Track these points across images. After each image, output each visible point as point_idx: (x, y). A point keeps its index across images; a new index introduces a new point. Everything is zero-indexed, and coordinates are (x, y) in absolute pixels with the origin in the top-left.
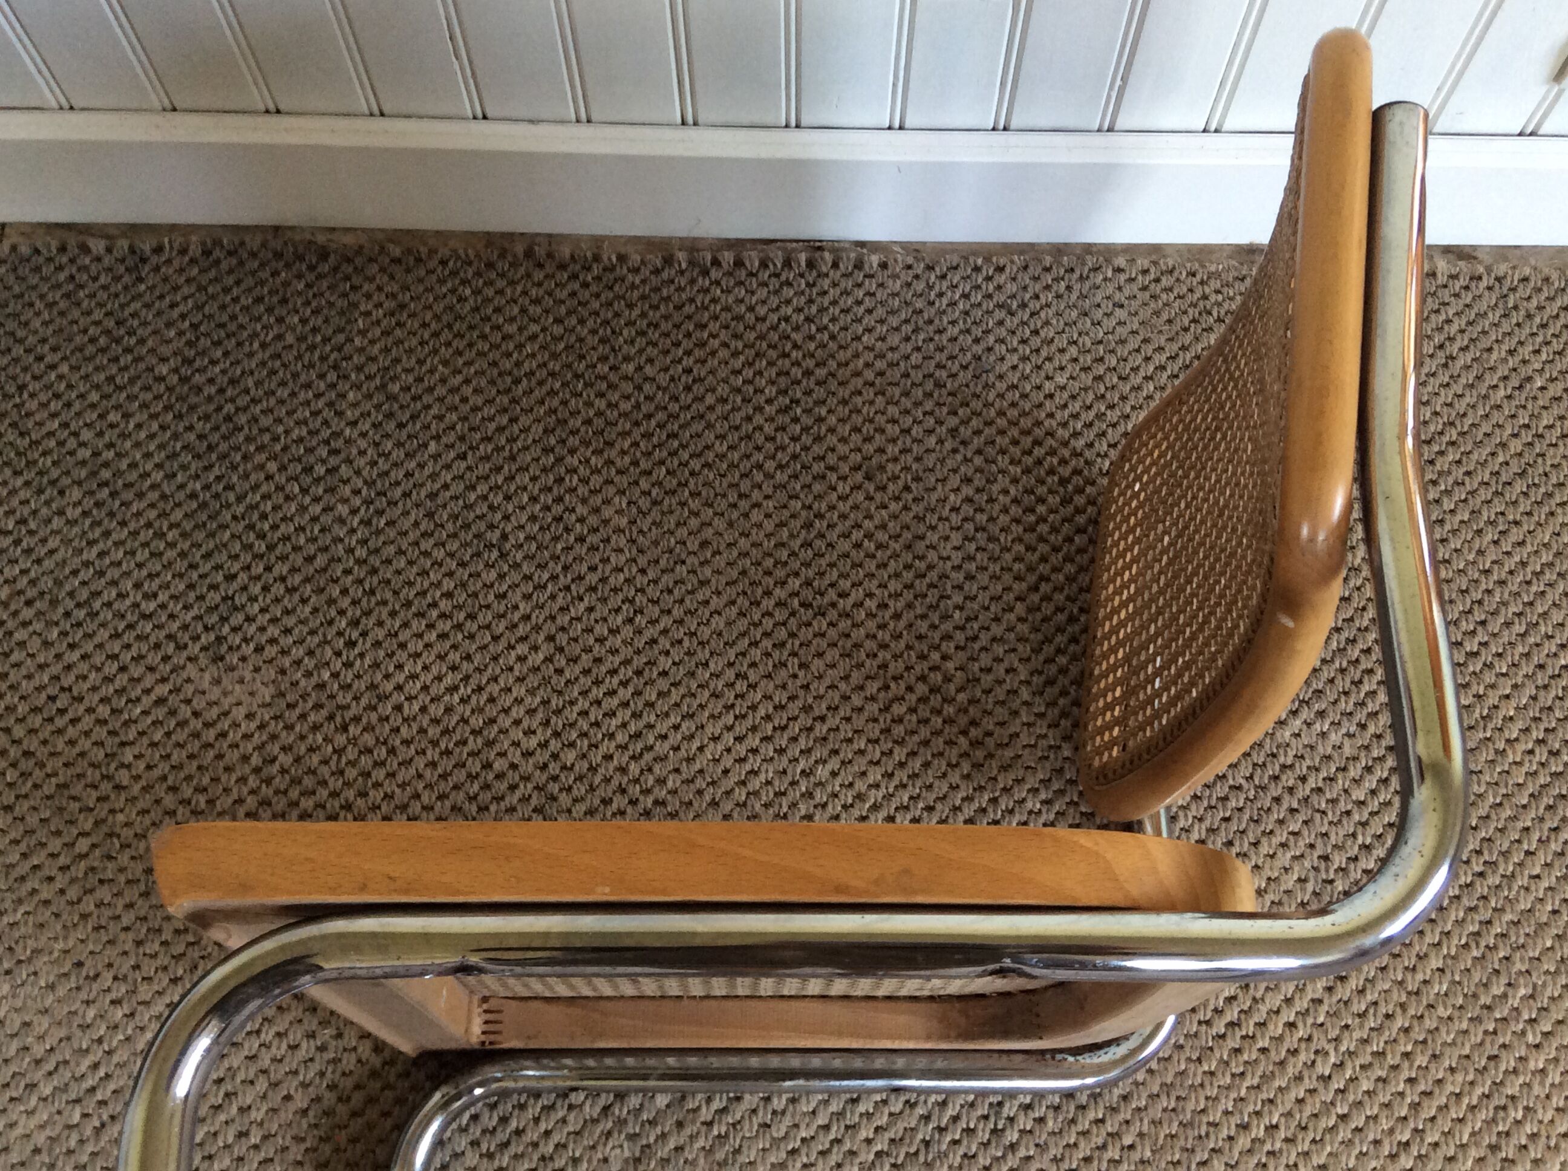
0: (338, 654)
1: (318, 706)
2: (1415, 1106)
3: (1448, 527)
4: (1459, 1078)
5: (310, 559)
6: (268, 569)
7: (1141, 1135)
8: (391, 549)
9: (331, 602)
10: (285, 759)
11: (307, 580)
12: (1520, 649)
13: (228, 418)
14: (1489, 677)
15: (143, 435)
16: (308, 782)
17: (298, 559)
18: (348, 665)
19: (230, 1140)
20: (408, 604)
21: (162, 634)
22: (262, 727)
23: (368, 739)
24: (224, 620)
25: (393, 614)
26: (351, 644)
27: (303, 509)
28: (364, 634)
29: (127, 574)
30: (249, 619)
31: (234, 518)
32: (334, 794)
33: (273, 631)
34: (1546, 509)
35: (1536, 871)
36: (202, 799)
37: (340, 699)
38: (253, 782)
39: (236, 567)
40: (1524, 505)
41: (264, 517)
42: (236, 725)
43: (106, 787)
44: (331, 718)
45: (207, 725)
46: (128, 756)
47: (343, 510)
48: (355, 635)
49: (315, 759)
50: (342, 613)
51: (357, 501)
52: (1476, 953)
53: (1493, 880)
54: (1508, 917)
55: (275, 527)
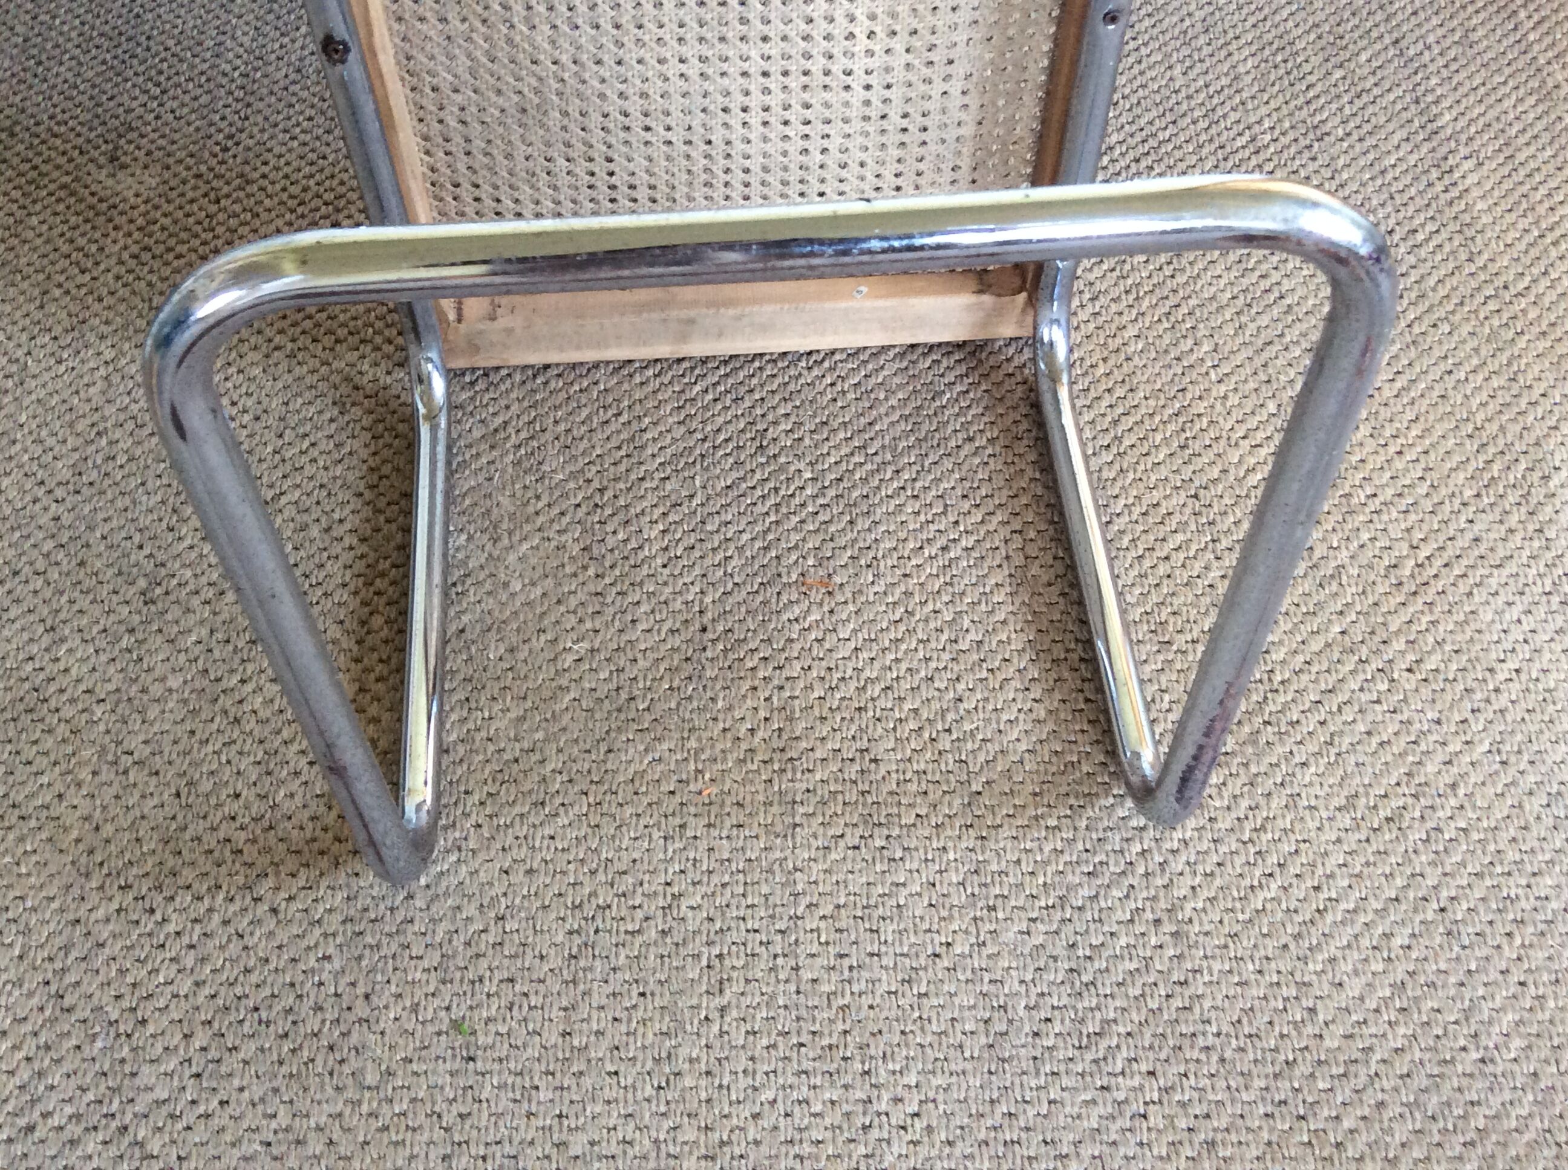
0: (215, 156)
1: (195, 188)
2: (1116, 422)
3: (1144, 65)
4: (1152, 402)
5: (196, 99)
6: (161, 105)
7: (883, 447)
8: (265, 91)
9: (211, 124)
10: (167, 221)
11: (193, 111)
12: (1204, 137)
13: (138, 16)
14: (1178, 154)
15: (66, 28)
16: (184, 235)
17: (187, 98)
18: (223, 162)
19: (99, 461)
20: (276, 125)
21: (69, 146)
22: (146, 202)
23: (237, 208)
24: (120, 136)
25: (262, 131)
26: (226, 149)
27: (192, 67)
28: (237, 144)
29: (45, 111)
30: (142, 136)
31: (136, 74)
32: (204, 243)
33: (162, 142)
34: (1223, 53)
35: (1218, 272)
36: (94, 248)
37: (215, 184)
38: (136, 235)
39: (135, 104)
40: (1207, 50)
41: (161, 72)
42: (124, 200)
43: (14, 241)
44: (206, 195)
45: (101, 201)
46: (34, 221)
47: (228, 68)
48: (230, 143)
49: (191, 220)
50: (220, 131)
51: (239, 62)
52: (1167, 325)
53: (1181, 279)
54: (1193, 302)
55: (169, 79)
